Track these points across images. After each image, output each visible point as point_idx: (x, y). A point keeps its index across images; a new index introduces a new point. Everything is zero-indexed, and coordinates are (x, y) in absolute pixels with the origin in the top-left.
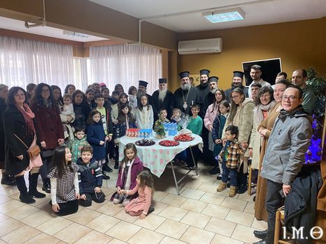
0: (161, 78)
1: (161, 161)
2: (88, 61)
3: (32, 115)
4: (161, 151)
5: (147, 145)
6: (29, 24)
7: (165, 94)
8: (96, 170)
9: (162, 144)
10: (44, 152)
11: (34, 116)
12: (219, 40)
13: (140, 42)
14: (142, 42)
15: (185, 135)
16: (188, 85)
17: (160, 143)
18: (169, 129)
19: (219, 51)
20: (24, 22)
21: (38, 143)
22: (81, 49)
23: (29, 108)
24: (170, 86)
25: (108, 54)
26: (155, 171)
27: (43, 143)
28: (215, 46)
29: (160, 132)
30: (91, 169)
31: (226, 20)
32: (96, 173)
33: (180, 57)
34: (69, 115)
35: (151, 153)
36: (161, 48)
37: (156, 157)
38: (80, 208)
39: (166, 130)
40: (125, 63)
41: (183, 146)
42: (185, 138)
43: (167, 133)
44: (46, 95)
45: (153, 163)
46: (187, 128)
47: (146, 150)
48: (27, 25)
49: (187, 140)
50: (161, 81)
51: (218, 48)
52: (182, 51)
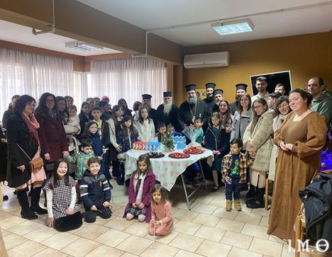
0: (166, 91)
1: (172, 173)
2: (89, 76)
3: (37, 125)
4: (172, 163)
5: (157, 157)
6: (37, 30)
7: (170, 108)
8: (104, 183)
9: (171, 156)
10: (48, 165)
11: (39, 126)
12: (226, 53)
13: (146, 54)
14: (148, 54)
15: (195, 148)
16: (195, 99)
17: (170, 156)
18: (178, 142)
19: (227, 64)
20: (32, 29)
21: (42, 156)
22: (82, 64)
23: (34, 118)
24: (175, 100)
25: (111, 68)
26: (165, 184)
27: (47, 156)
28: (222, 59)
29: (169, 145)
30: (99, 181)
31: (235, 32)
32: (104, 186)
33: (185, 71)
34: (75, 126)
35: (162, 165)
36: (167, 62)
37: (166, 169)
38: (84, 224)
39: (175, 143)
40: (128, 77)
41: (194, 158)
42: (195, 151)
43: (176, 146)
44: (51, 106)
45: (163, 176)
46: (196, 141)
47: (155, 162)
48: (34, 32)
49: (197, 153)
50: (166, 94)
51: (225, 62)
52: (187, 65)
